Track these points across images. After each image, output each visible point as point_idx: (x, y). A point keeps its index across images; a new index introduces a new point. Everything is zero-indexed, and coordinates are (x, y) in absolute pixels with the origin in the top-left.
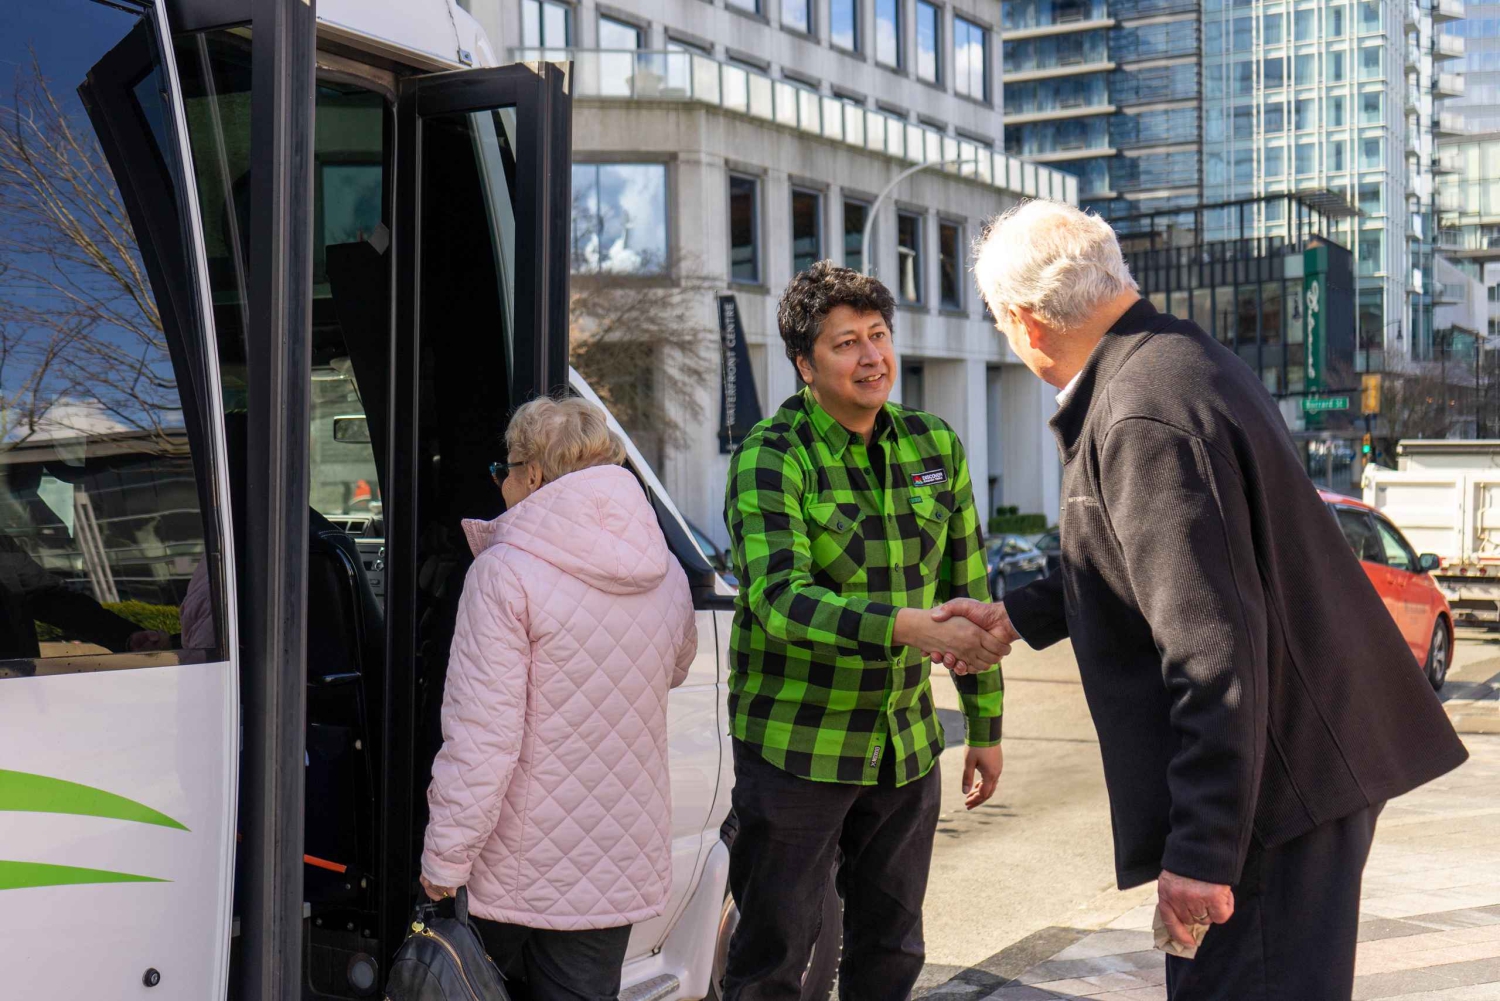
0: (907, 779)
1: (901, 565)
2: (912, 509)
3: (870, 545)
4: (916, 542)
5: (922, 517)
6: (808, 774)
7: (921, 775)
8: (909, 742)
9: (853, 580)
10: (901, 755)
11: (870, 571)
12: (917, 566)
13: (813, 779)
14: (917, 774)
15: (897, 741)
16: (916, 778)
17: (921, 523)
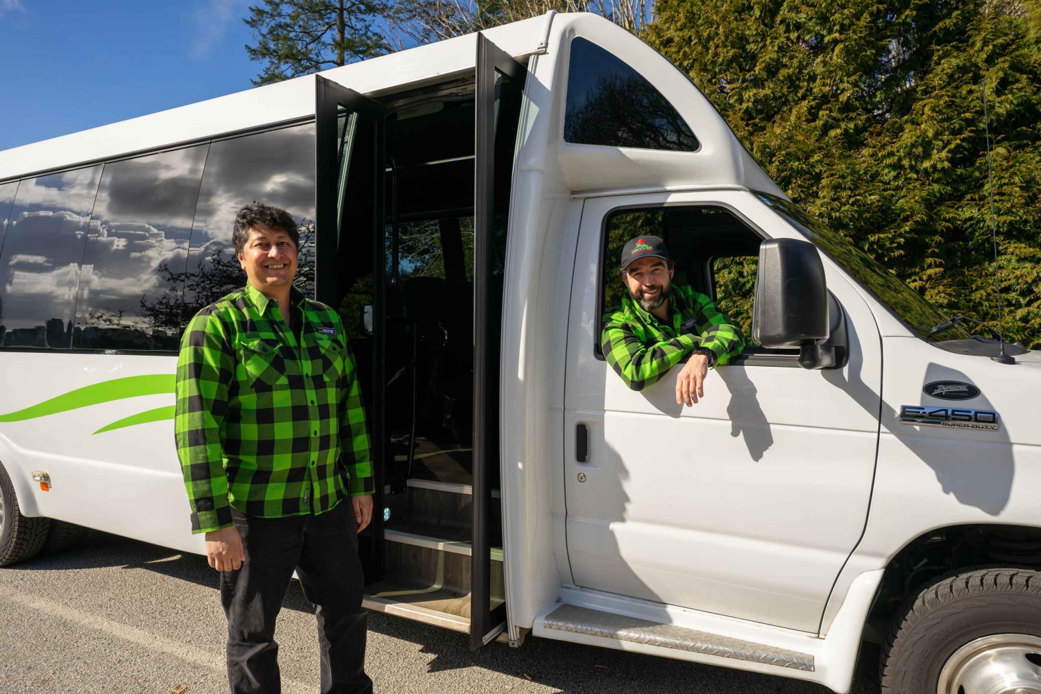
0: (322, 510)
1: (310, 374)
2: (317, 343)
3: (288, 363)
4: (319, 362)
5: (324, 348)
6: (263, 515)
7: (329, 509)
8: (324, 488)
9: (279, 382)
10: (317, 495)
11: (289, 377)
12: (321, 376)
13: (266, 517)
14: (327, 508)
15: (316, 485)
16: (326, 511)
17: (323, 351)
